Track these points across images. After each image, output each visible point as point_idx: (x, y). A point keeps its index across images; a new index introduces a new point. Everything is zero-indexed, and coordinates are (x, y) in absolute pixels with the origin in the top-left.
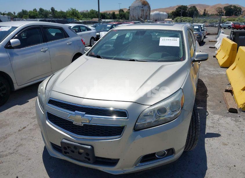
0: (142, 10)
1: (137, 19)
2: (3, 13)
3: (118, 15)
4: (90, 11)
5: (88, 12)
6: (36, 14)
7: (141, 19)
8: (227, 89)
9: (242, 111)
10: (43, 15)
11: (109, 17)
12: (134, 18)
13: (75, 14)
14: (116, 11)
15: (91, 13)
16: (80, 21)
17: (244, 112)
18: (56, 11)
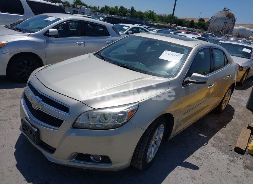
0: (225, 22)
1: (217, 31)
2: (89, 6)
3: (196, 24)
4: (169, 15)
5: (166, 16)
6: (117, 11)
7: (221, 32)
8: (251, 125)
9: (250, 154)
10: (122, 13)
11: (186, 25)
12: (213, 29)
13: (152, 16)
14: (196, 19)
15: (169, 17)
16: (155, 24)
17: (252, 155)
18: (136, 11)
